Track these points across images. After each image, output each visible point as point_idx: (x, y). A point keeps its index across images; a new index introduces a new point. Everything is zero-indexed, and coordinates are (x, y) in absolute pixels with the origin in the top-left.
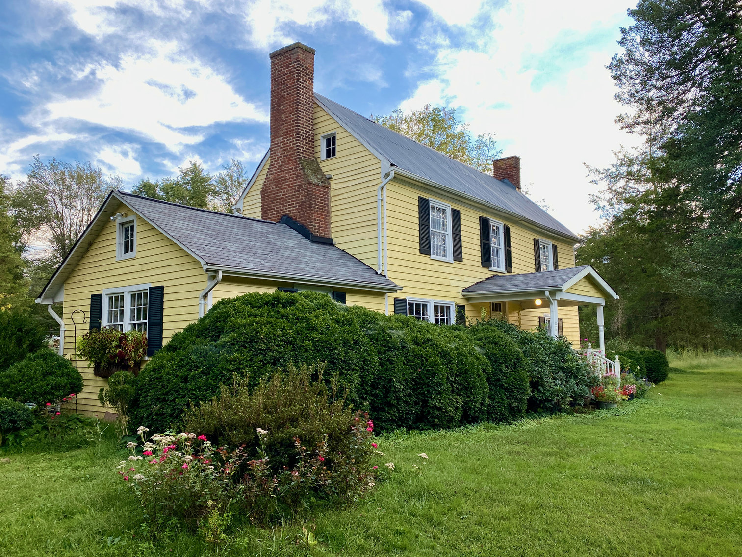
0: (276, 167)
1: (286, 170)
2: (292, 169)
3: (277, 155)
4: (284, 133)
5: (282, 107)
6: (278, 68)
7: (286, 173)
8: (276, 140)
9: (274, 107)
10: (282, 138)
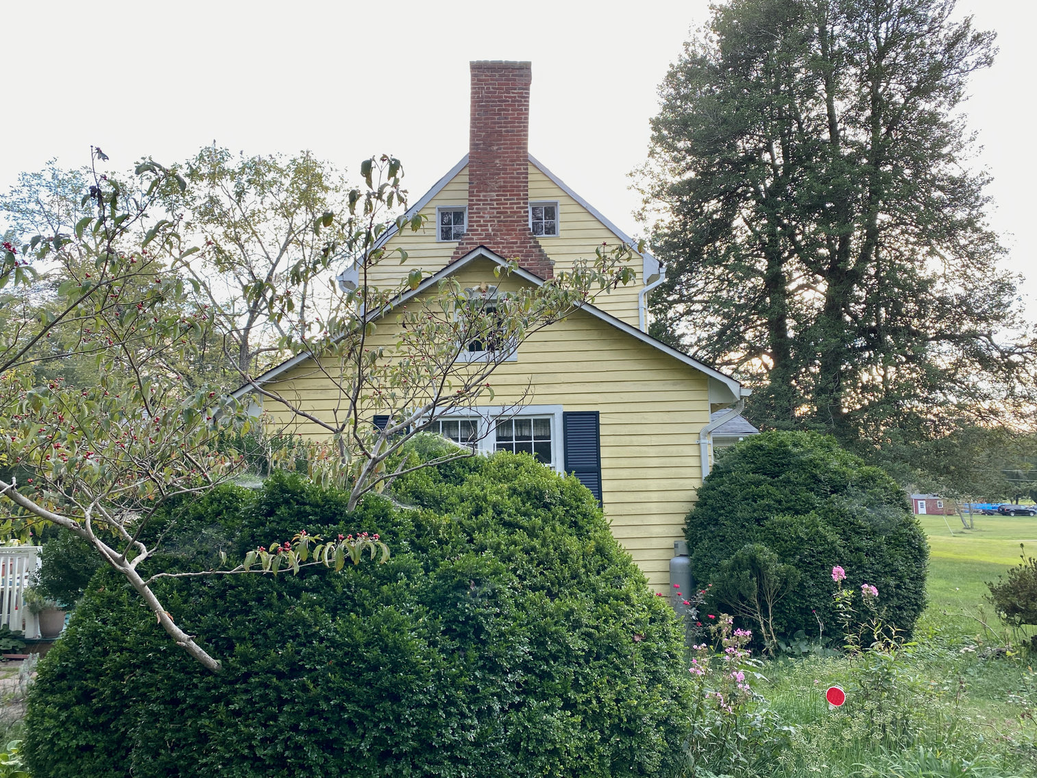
0: (480, 234)
1: (502, 243)
2: (516, 243)
3: (483, 217)
4: (501, 187)
5: (495, 148)
6: (488, 88)
7: (504, 247)
8: (482, 194)
9: (477, 145)
10: (495, 194)
